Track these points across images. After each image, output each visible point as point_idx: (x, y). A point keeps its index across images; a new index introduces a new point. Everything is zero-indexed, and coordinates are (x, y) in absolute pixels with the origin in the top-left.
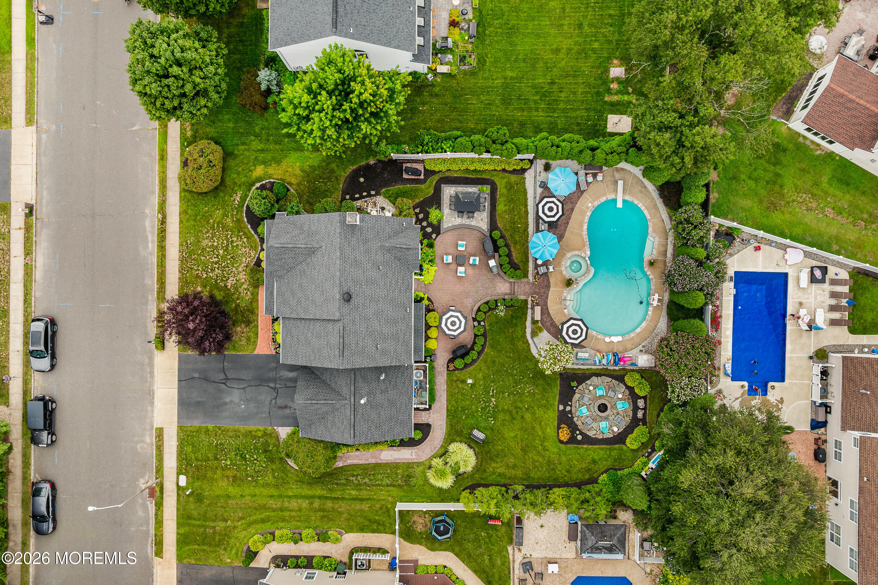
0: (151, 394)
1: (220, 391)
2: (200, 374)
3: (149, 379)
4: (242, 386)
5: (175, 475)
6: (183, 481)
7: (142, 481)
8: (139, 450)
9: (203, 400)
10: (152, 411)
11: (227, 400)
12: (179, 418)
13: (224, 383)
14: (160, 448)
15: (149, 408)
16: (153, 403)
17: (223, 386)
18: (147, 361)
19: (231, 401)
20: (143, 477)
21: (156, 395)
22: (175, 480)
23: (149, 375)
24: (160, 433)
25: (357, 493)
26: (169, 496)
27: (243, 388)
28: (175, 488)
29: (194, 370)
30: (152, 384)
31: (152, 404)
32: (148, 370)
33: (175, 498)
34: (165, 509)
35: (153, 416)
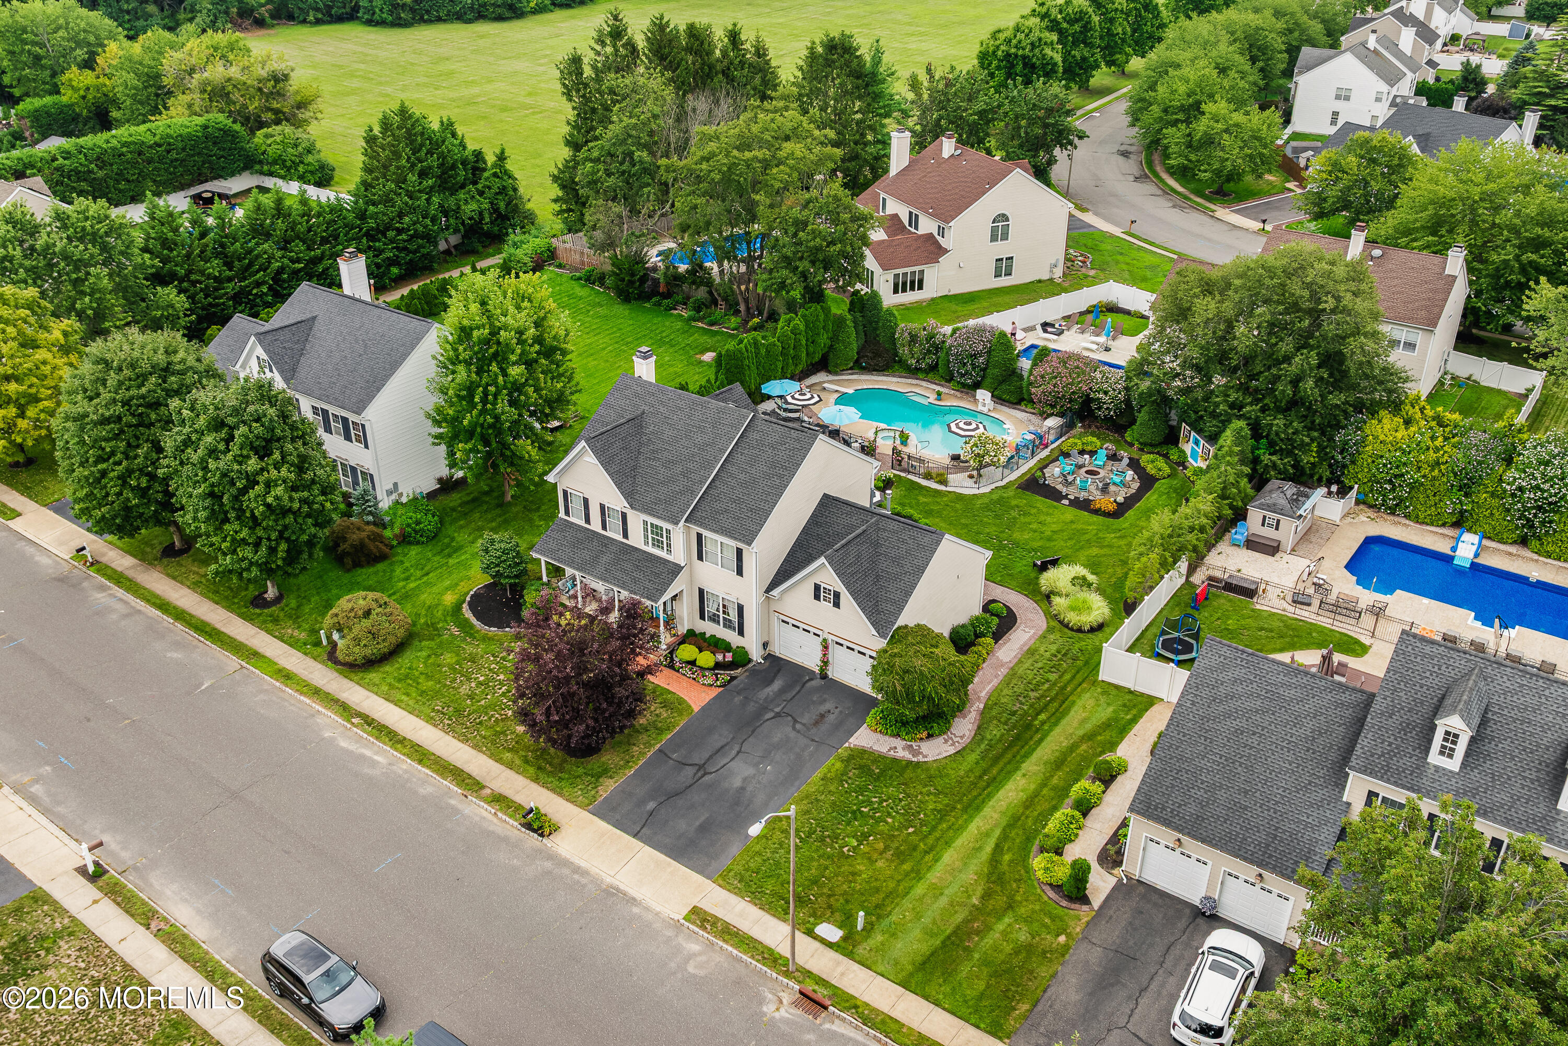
0: (613, 893)
1: (711, 786)
2: (653, 798)
3: (584, 881)
4: (734, 752)
5: (808, 940)
6: (830, 931)
8: (702, 973)
9: (703, 819)
10: (647, 909)
11: (737, 783)
12: (699, 872)
13: (706, 774)
14: (729, 933)
15: (636, 910)
16: (634, 899)
17: (707, 778)
19: (744, 780)
20: (761, 1001)
21: (622, 887)
22: (817, 944)
23: (576, 877)
24: (700, 917)
26: (843, 974)
29: (642, 802)
34: (866, 998)
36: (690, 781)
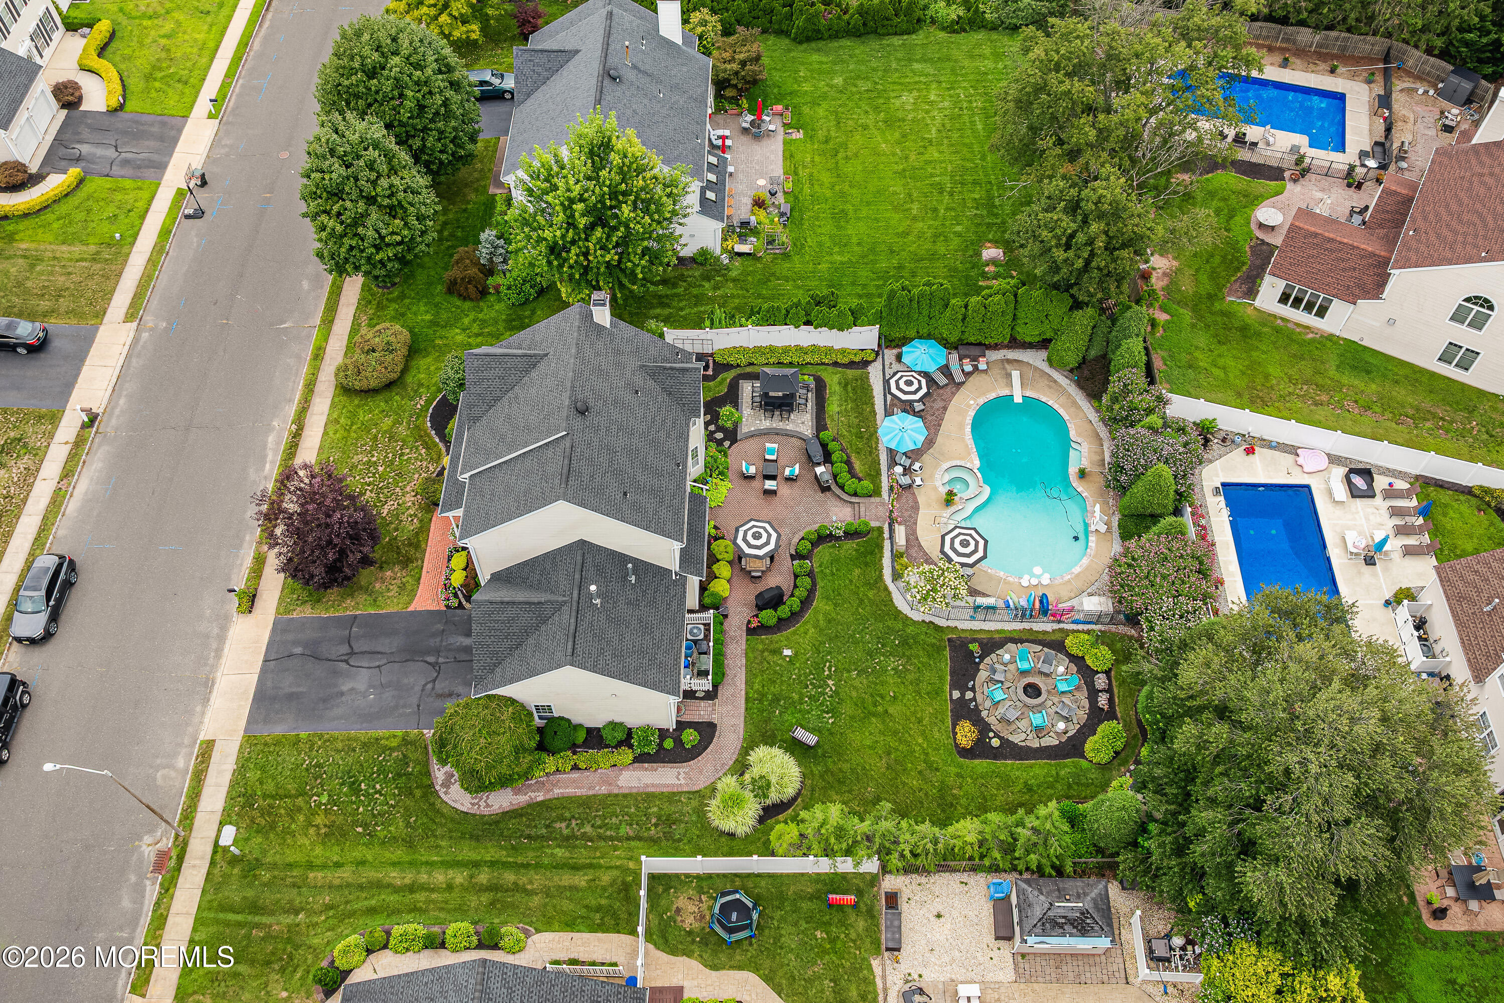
0: (208, 684)
1: (336, 673)
2: (304, 648)
3: (211, 661)
4: (377, 664)
5: (215, 827)
6: (228, 835)
7: (148, 839)
8: (160, 781)
9: (301, 689)
10: (203, 714)
11: (344, 688)
12: (248, 722)
13: (346, 662)
14: (199, 777)
15: (198, 709)
16: (208, 700)
17: (343, 665)
18: (216, 631)
19: (352, 689)
20: (151, 831)
21: (216, 686)
22: (214, 835)
23: (213, 654)
24: (207, 750)
25: (567, 854)
26: (194, 866)
27: (379, 667)
28: (209, 849)
29: (295, 643)
30: (214, 668)
31: (206, 700)
32: (214, 646)
33: (204, 871)
34: (178, 893)
35: (201, 722)
36: (334, 658)
